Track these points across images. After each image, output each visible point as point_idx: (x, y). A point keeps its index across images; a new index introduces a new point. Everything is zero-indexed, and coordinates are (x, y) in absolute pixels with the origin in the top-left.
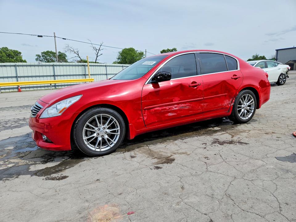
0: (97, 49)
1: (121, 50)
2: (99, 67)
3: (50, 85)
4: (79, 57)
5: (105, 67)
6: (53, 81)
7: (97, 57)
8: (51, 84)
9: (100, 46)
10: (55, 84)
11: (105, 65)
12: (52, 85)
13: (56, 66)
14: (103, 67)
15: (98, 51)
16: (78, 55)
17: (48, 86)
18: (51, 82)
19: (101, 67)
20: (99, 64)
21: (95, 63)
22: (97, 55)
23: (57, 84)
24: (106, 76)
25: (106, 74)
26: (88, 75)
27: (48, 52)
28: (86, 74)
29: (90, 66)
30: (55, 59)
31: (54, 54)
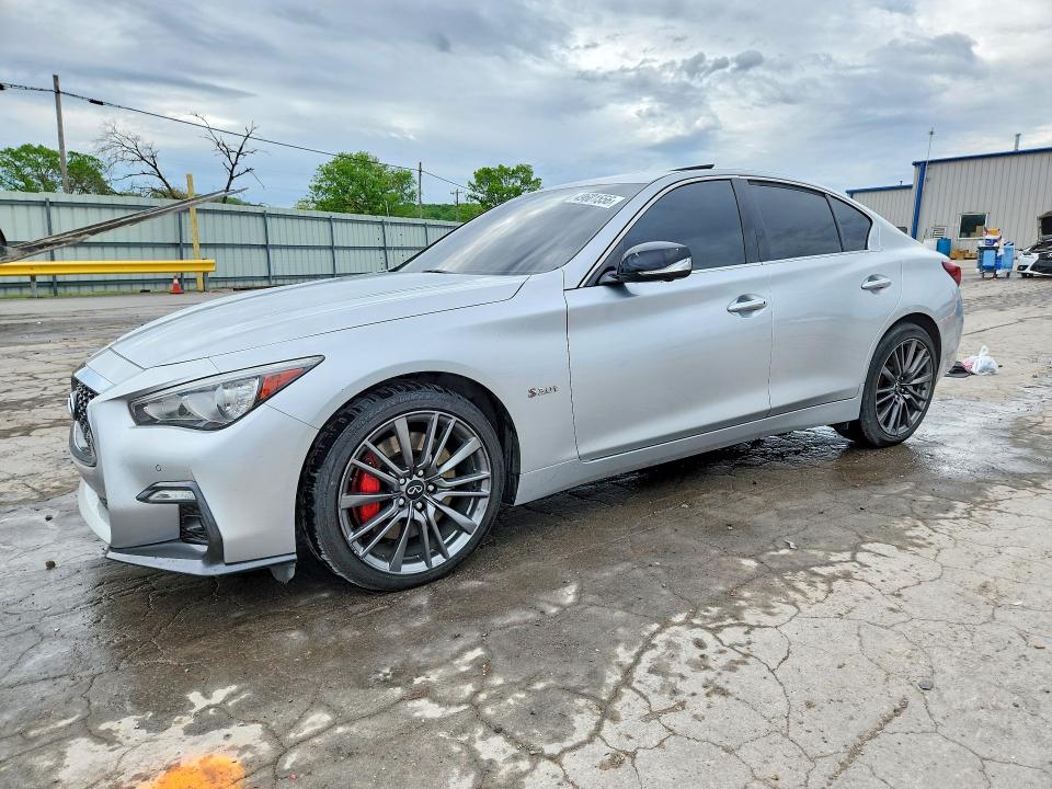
0: (232, 148)
1: (327, 160)
2: (236, 219)
3: (28, 279)
4: (160, 177)
5: (259, 220)
6: (41, 267)
7: (232, 178)
8: (33, 277)
9: (243, 139)
10: (54, 276)
11: (259, 210)
12: (38, 279)
13: (58, 206)
14: (252, 219)
15: (234, 156)
16: (155, 167)
17: (20, 285)
18: (32, 267)
19: (244, 219)
20: (235, 208)
21: (225, 200)
22: (232, 172)
23: (59, 279)
24: (262, 252)
25: (265, 247)
26: (191, 245)
27: (27, 148)
28: (184, 242)
29: (198, 211)
30: (57, 179)
31: (52, 158)
